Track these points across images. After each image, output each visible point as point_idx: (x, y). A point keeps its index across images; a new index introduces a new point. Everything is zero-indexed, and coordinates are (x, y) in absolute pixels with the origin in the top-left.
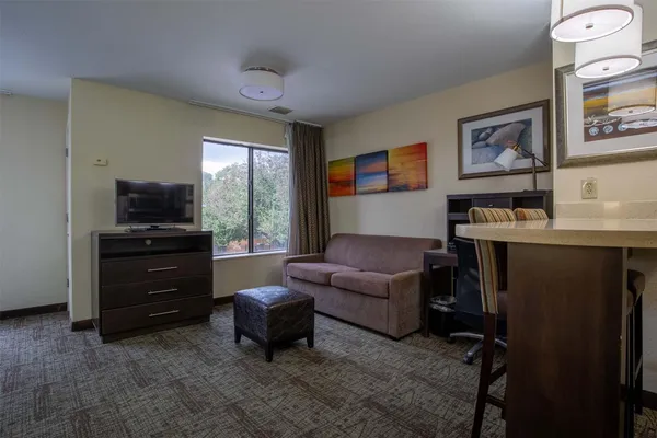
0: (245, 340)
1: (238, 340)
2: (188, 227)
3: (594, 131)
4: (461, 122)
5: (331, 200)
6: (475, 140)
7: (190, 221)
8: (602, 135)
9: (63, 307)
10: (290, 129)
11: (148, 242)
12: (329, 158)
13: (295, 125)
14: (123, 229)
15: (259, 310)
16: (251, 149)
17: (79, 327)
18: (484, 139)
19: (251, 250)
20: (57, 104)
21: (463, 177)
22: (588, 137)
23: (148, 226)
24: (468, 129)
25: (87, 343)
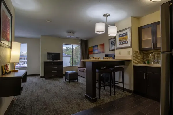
0: (67, 80)
1: (66, 80)
2: (59, 60)
3: (120, 43)
4: (109, 39)
5: (89, 55)
6: (111, 43)
7: (60, 59)
8: (121, 44)
9: (39, 75)
10: (80, 41)
11: (53, 63)
12: (89, 46)
13: (81, 40)
14: (48, 61)
15: (68, 74)
16: (73, 45)
17: (42, 77)
18: (113, 43)
19: (73, 65)
20: (39, 39)
21: (110, 50)
22: (119, 44)
23: (52, 60)
24: (110, 41)
25: (42, 79)
